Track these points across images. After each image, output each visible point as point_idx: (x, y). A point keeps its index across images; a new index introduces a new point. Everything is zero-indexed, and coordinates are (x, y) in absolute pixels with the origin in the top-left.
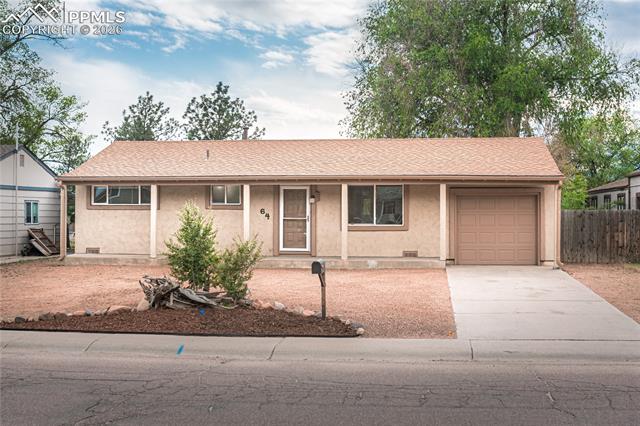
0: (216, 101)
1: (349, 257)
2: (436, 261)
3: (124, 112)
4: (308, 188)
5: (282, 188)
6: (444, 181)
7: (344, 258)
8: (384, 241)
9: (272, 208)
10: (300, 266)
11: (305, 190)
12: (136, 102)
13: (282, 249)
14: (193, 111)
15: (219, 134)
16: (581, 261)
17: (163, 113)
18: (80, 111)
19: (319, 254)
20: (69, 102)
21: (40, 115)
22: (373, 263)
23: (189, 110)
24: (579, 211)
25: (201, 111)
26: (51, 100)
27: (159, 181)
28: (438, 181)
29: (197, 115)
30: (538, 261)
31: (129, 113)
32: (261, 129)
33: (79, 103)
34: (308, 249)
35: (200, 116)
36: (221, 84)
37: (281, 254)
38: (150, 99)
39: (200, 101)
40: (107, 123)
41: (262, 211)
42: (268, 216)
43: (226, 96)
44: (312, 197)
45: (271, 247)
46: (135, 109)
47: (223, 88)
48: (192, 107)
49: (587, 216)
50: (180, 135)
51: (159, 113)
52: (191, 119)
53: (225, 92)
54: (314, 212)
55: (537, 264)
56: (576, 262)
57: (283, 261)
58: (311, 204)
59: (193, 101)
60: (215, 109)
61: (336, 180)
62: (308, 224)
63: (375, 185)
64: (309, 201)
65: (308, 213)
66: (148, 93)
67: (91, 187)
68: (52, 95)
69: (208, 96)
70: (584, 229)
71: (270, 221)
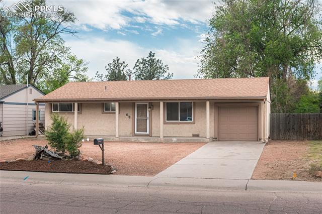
0: (149, 60)
1: (164, 137)
2: (205, 139)
3: (106, 67)
4: (147, 104)
5: (136, 104)
6: (208, 100)
7: (162, 137)
8: (183, 129)
9: (131, 113)
10: (140, 141)
11: (147, 105)
12: (112, 62)
13: (136, 133)
14: (138, 66)
15: (150, 77)
16: (289, 139)
17: (125, 67)
18: (85, 67)
19: (153, 135)
20: (80, 62)
21: (68, 69)
22: (175, 140)
23: (136, 66)
24: (288, 114)
25: (141, 66)
26: (72, 62)
27: (78, 101)
28: (205, 100)
29: (140, 68)
30: (258, 139)
31: (108, 67)
32: (171, 74)
33: (85, 63)
34: (148, 133)
35: (142, 68)
36: (151, 52)
37: (136, 135)
38: (118, 60)
39: (141, 61)
40: (98, 72)
41: (127, 115)
42: (130, 117)
43: (154, 58)
44: (150, 108)
45: (131, 132)
46: (111, 65)
47: (152, 54)
48: (138, 64)
49: (291, 117)
50: (133, 78)
51: (122, 67)
52: (137, 69)
53: (153, 56)
54: (151, 115)
55: (257, 141)
56: (286, 140)
57: (133, 139)
58: (149, 111)
59: (138, 61)
60: (148, 64)
61: (157, 100)
62: (148, 121)
63: (179, 102)
64: (148, 110)
65: (148, 116)
66: (117, 57)
67: (51, 104)
68: (73, 59)
69: (145, 58)
70: (290, 123)
71: (131, 120)
